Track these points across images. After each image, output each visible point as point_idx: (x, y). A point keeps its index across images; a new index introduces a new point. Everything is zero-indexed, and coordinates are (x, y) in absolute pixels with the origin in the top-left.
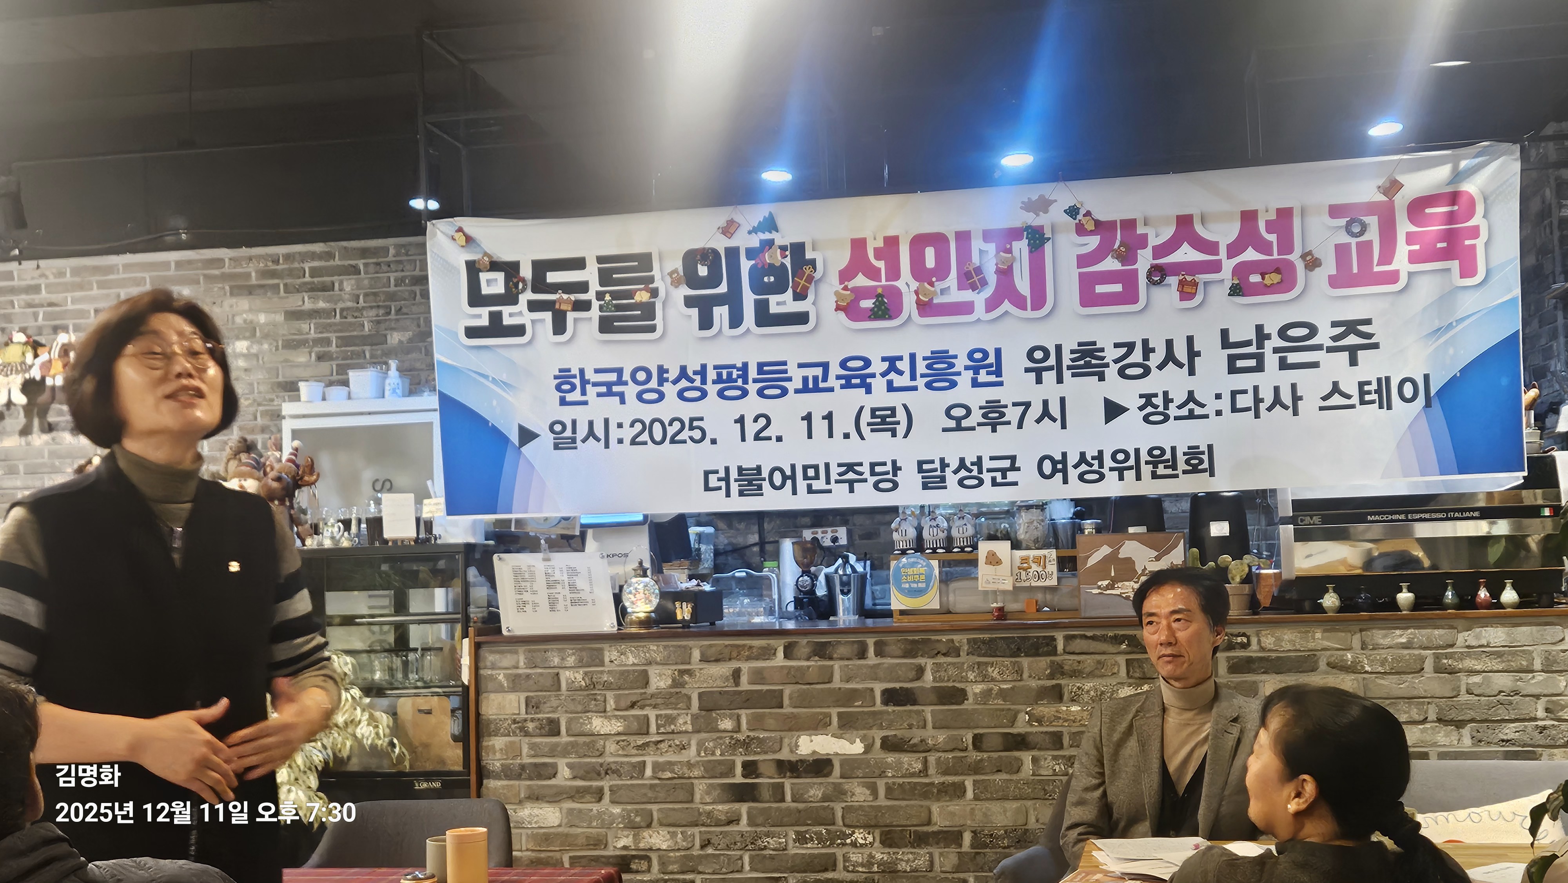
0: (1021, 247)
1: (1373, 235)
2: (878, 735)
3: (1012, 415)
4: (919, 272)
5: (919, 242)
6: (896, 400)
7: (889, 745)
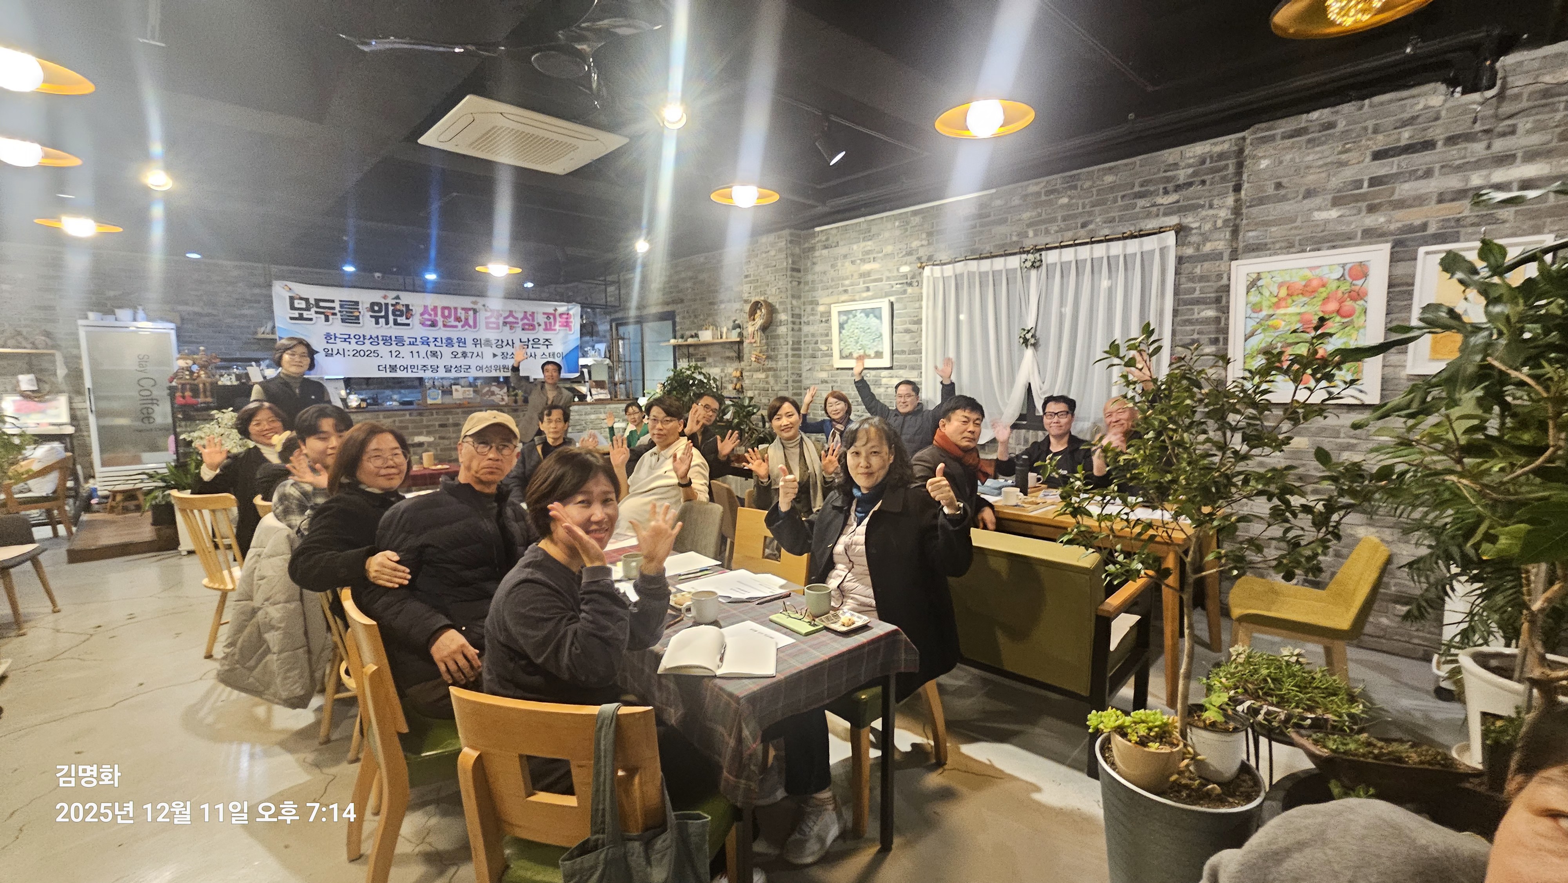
0: (471, 313)
1: (552, 320)
2: (437, 436)
3: (469, 355)
4: (443, 316)
5: (444, 308)
6: (437, 349)
7: (441, 438)
